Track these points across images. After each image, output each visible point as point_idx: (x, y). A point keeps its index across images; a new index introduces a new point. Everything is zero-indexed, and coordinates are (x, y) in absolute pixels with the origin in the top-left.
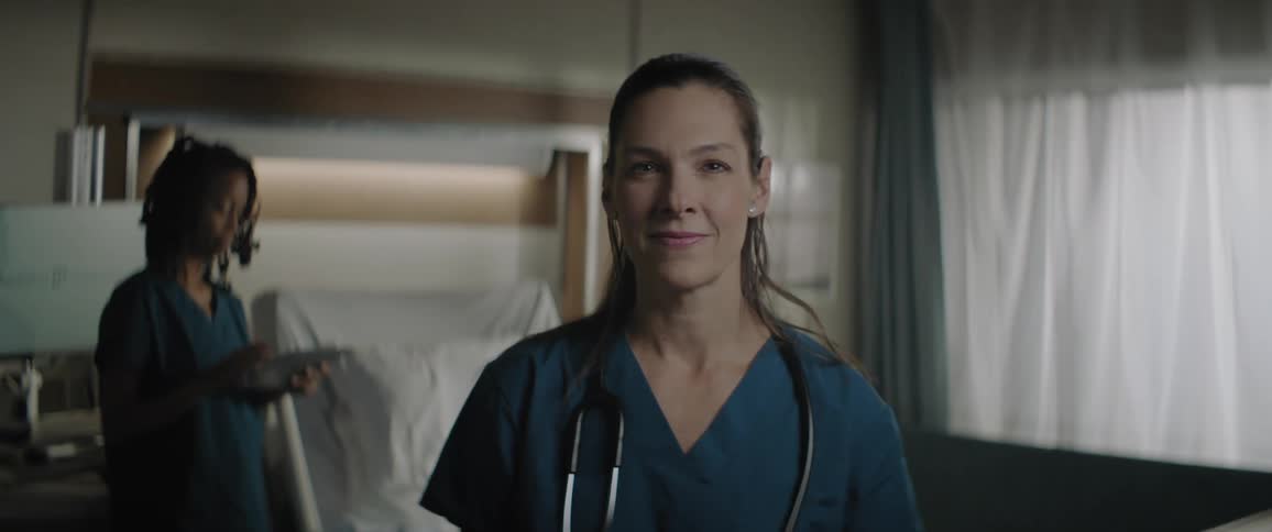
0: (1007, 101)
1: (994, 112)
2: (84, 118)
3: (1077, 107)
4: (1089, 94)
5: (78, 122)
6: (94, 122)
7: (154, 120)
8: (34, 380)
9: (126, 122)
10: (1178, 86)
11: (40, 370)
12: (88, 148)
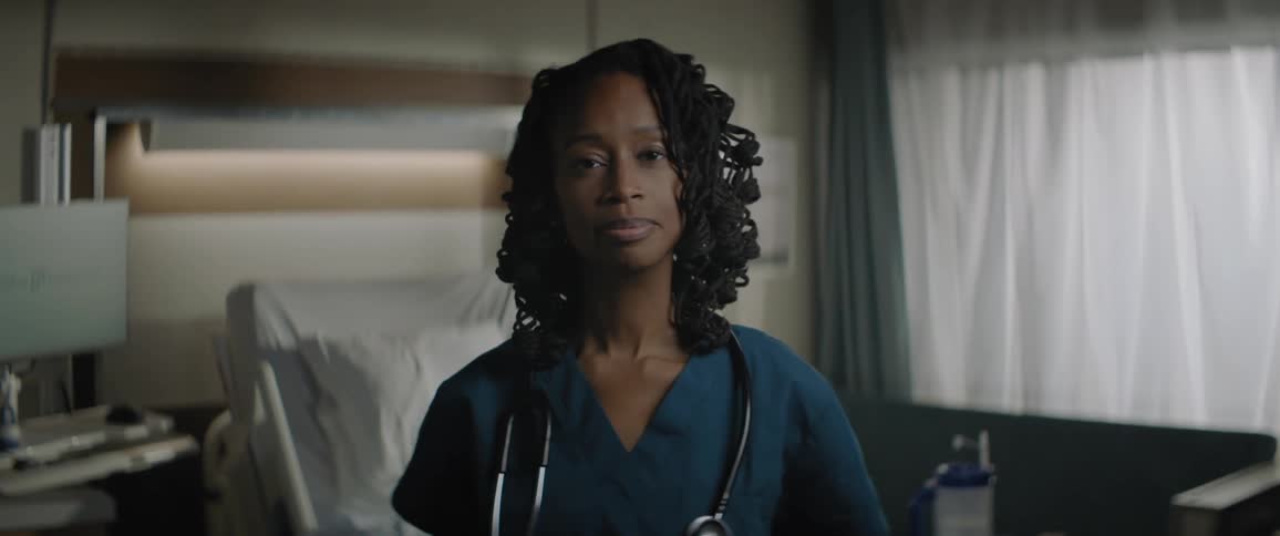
0: (964, 71)
1: (951, 83)
2: (50, 116)
3: (1034, 76)
4: (1047, 63)
5: (44, 121)
6: (61, 120)
7: (121, 115)
8: (13, 384)
9: (92, 117)
10: (1136, 53)
11: (20, 375)
12: (55, 145)
